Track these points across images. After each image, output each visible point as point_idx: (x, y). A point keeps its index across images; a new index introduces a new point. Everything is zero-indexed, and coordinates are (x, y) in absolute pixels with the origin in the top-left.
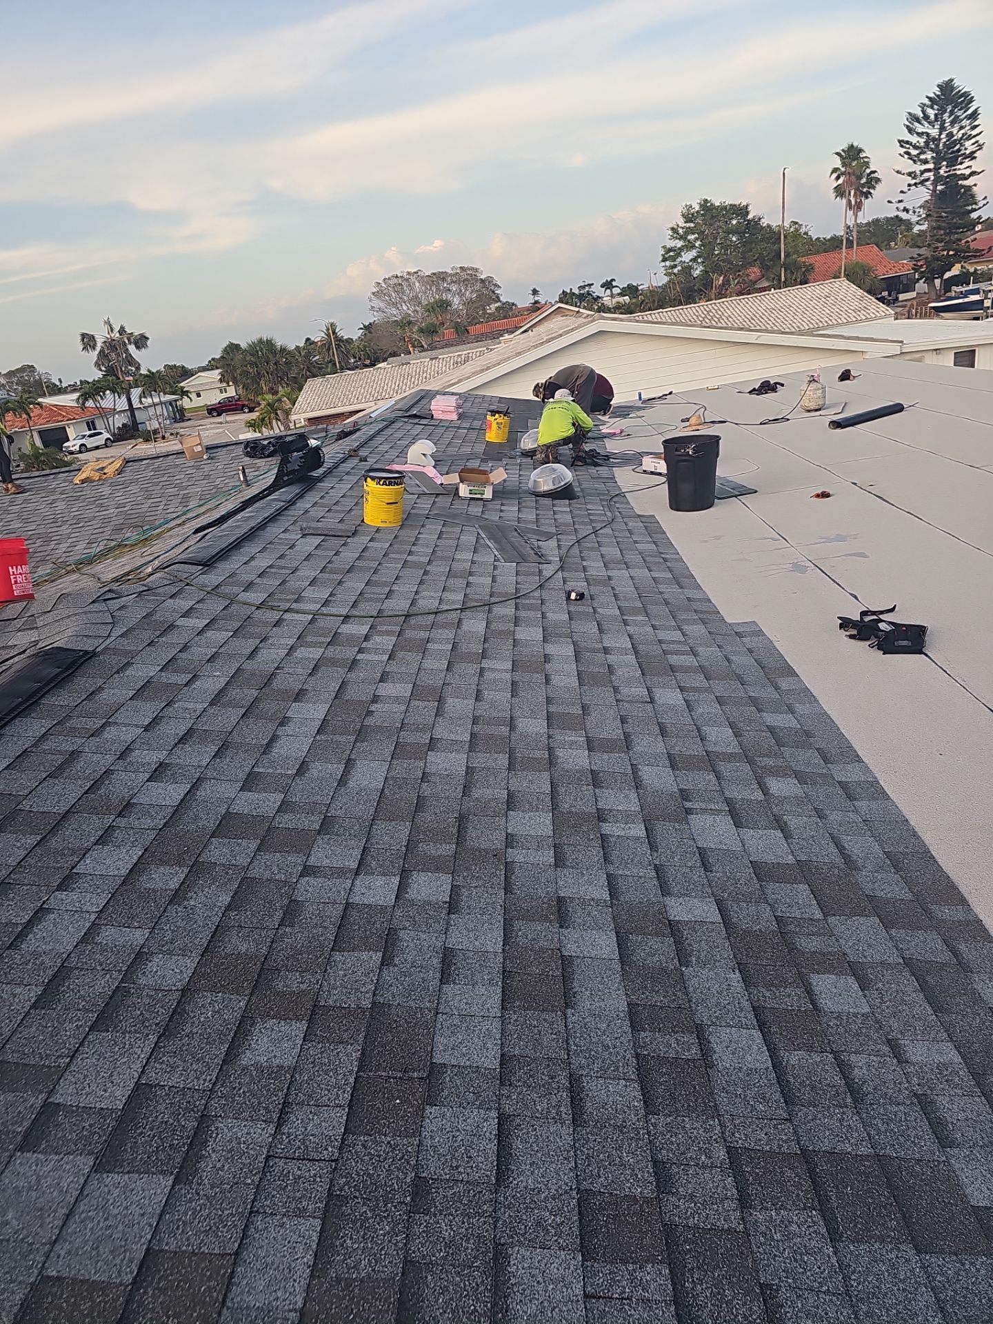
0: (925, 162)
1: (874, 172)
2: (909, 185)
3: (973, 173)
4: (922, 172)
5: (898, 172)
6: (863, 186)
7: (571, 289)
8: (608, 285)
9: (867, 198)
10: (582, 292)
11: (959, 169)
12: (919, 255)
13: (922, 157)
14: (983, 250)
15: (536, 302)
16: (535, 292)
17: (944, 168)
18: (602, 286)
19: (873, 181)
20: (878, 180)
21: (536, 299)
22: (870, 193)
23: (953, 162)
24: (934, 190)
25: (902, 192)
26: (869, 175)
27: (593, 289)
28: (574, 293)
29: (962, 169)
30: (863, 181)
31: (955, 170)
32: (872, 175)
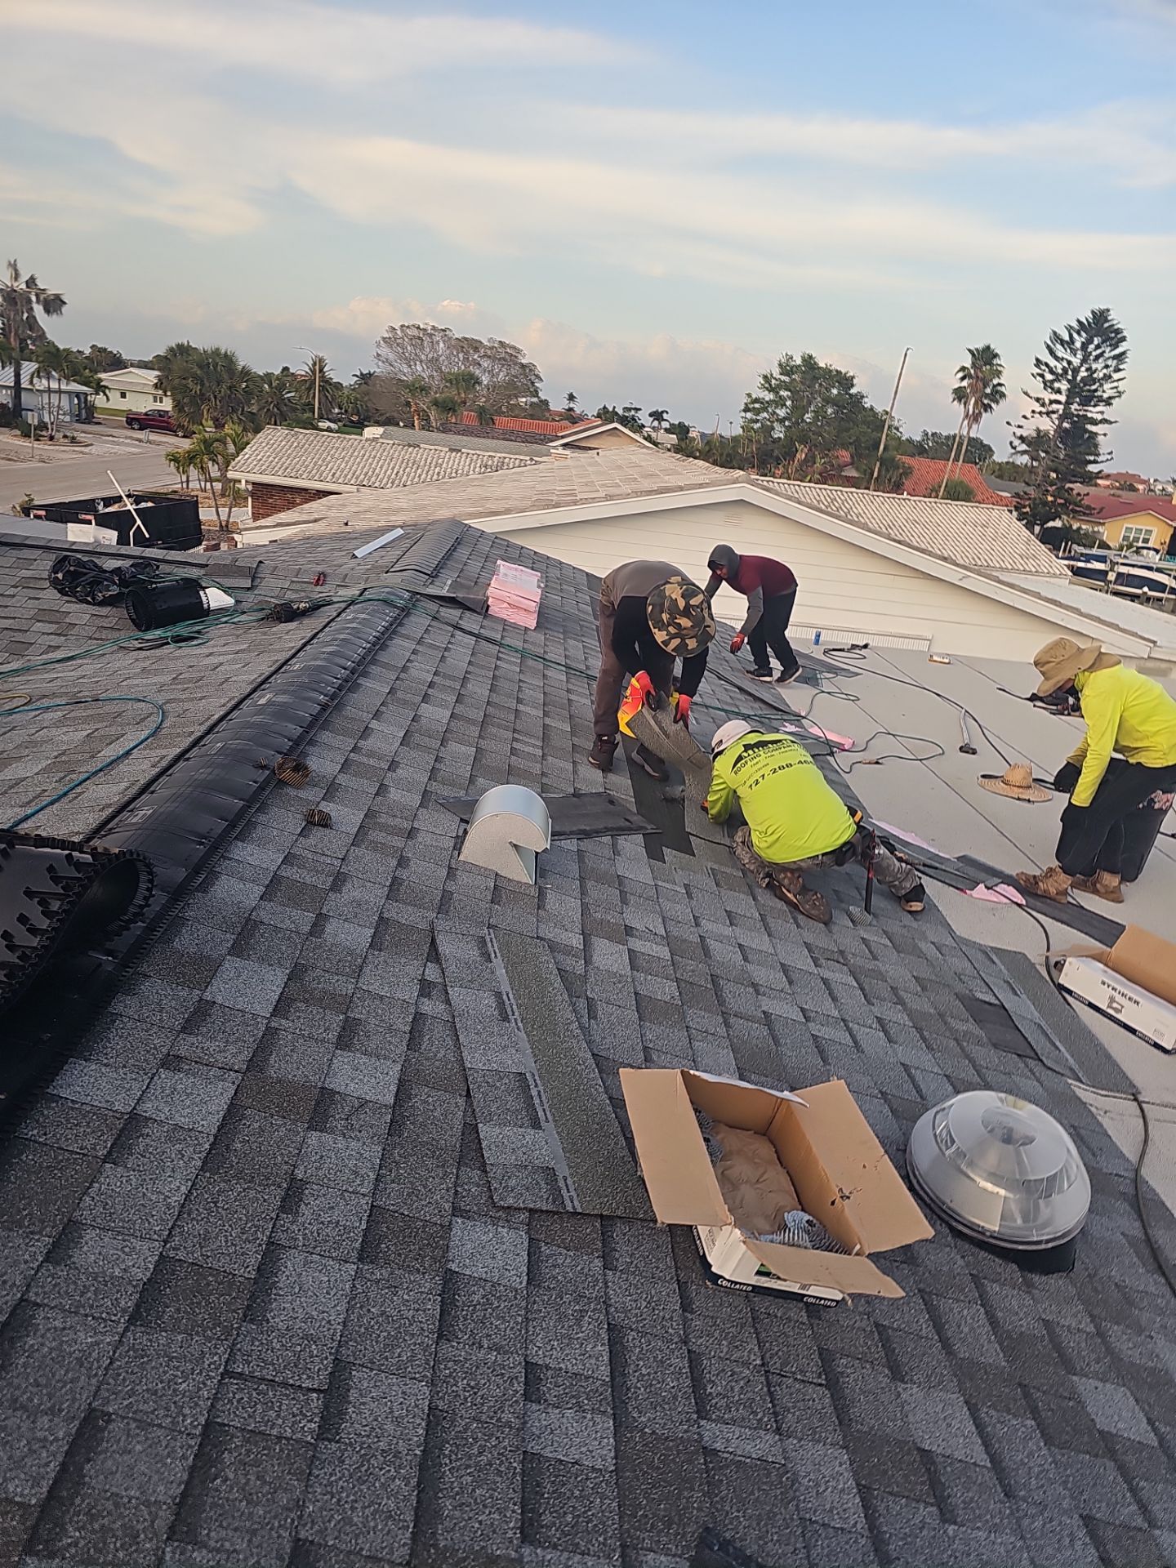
0: (1059, 391)
1: (1000, 385)
2: (1033, 412)
3: (1105, 421)
4: (1052, 402)
5: (1026, 394)
6: (987, 396)
7: (614, 407)
8: (658, 416)
9: (986, 411)
10: (626, 414)
11: (1091, 412)
12: (1025, 493)
13: (1056, 385)
14: (1094, 509)
15: (571, 409)
16: (571, 397)
17: (1075, 404)
18: (651, 415)
19: (997, 395)
20: (1003, 395)
21: (572, 405)
22: (991, 407)
23: (1086, 401)
24: (1059, 426)
25: (1024, 417)
26: (994, 386)
27: (639, 414)
28: (617, 414)
29: (1094, 412)
30: (988, 391)
31: (1086, 411)
32: (999, 388)
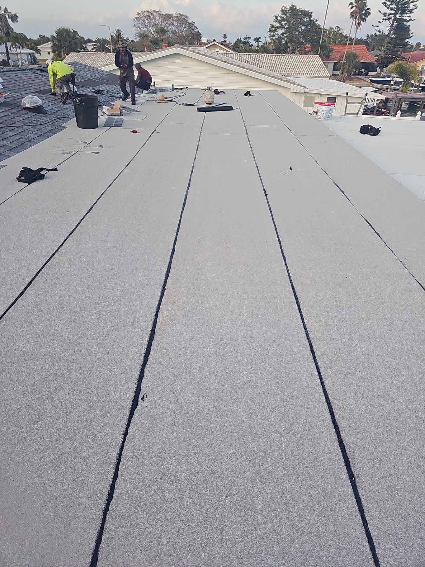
0: (392, 9)
1: (369, 9)
2: (383, 19)
3: (410, 20)
4: (389, 14)
5: (379, 11)
6: (363, 14)
7: (241, 38)
8: (257, 40)
9: (363, 21)
10: (245, 41)
11: (405, 16)
12: (380, 55)
13: (391, 6)
14: (406, 58)
15: (225, 41)
16: (225, 36)
17: (399, 14)
18: (254, 40)
19: (367, 13)
20: (370, 13)
21: (225, 39)
22: (365, 19)
23: (403, 12)
24: (393, 24)
25: (379, 22)
26: (367, 10)
27: (250, 40)
28: (241, 41)
29: (406, 17)
30: (363, 12)
31: (403, 16)
32: (368, 10)
